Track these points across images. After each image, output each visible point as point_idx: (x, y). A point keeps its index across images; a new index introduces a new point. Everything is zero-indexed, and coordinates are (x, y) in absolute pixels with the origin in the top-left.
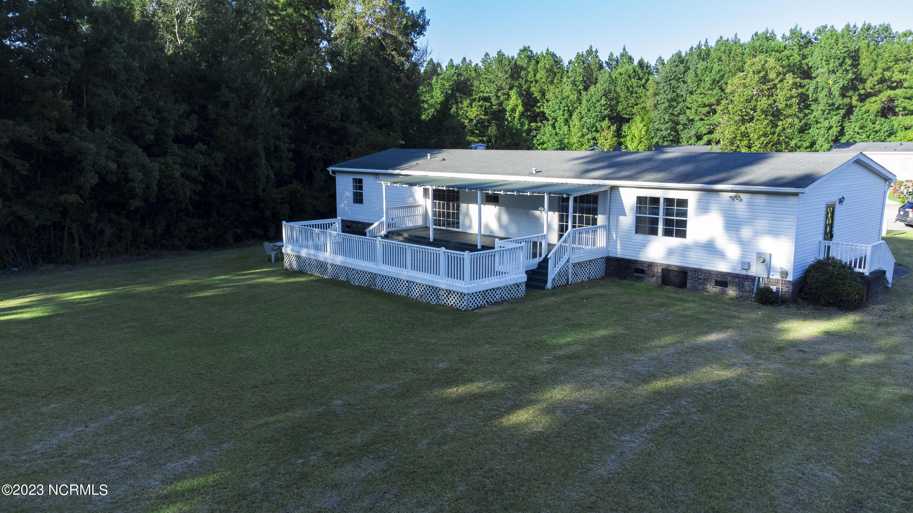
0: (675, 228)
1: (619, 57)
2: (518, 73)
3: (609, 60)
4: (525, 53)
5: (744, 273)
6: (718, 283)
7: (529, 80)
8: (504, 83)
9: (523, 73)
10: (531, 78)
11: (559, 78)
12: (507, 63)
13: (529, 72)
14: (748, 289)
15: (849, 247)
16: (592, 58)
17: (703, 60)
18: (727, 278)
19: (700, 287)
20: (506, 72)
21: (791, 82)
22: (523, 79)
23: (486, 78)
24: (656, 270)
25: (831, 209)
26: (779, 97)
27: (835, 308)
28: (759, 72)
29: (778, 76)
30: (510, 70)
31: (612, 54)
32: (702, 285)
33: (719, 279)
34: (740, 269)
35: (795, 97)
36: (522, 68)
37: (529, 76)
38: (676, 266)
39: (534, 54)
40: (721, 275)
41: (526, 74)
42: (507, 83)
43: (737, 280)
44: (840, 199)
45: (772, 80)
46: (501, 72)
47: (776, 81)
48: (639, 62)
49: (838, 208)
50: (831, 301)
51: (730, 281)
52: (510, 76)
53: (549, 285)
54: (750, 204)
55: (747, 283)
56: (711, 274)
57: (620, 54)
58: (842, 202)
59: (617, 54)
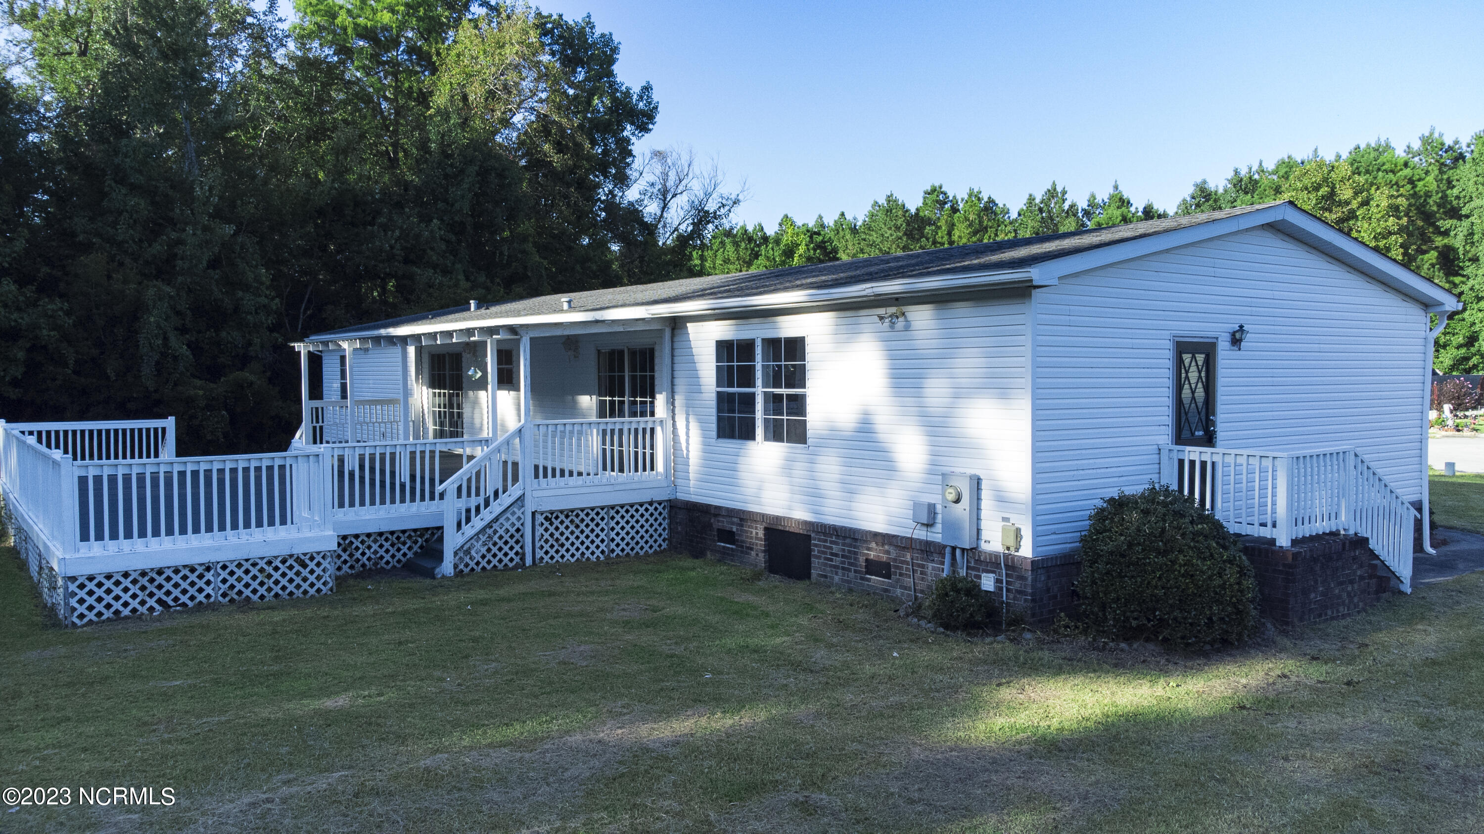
0: (785, 417)
1: (1106, 200)
2: (921, 229)
3: (1089, 206)
4: (934, 196)
5: (921, 534)
6: (872, 566)
7: (940, 240)
8: (894, 246)
9: (928, 230)
10: (942, 237)
11: (993, 235)
12: (900, 213)
13: (939, 228)
14: (933, 581)
15: (1255, 462)
16: (1056, 203)
17: (1246, 193)
18: (888, 553)
19: (836, 579)
20: (898, 228)
21: (1384, 204)
22: (928, 239)
23: (864, 240)
24: (754, 531)
25: (1200, 358)
26: (1362, 234)
27: (1151, 646)
28: (1317, 188)
29: (1356, 194)
30: (904, 225)
31: (1093, 197)
32: (840, 572)
33: (873, 554)
34: (912, 523)
35: (1394, 234)
36: (929, 222)
37: (940, 234)
38: (789, 520)
39: (951, 198)
40: (876, 543)
41: (933, 231)
42: (898, 246)
43: (909, 557)
44: (1233, 334)
45: (1347, 203)
46: (890, 228)
47: (1354, 204)
48: (1145, 208)
49: (1224, 354)
50: (1134, 623)
51: (895, 561)
52: (905, 234)
53: (447, 567)
55: (930, 565)
56: (856, 540)
57: (1108, 196)
58: (1240, 340)
59: (1103, 195)
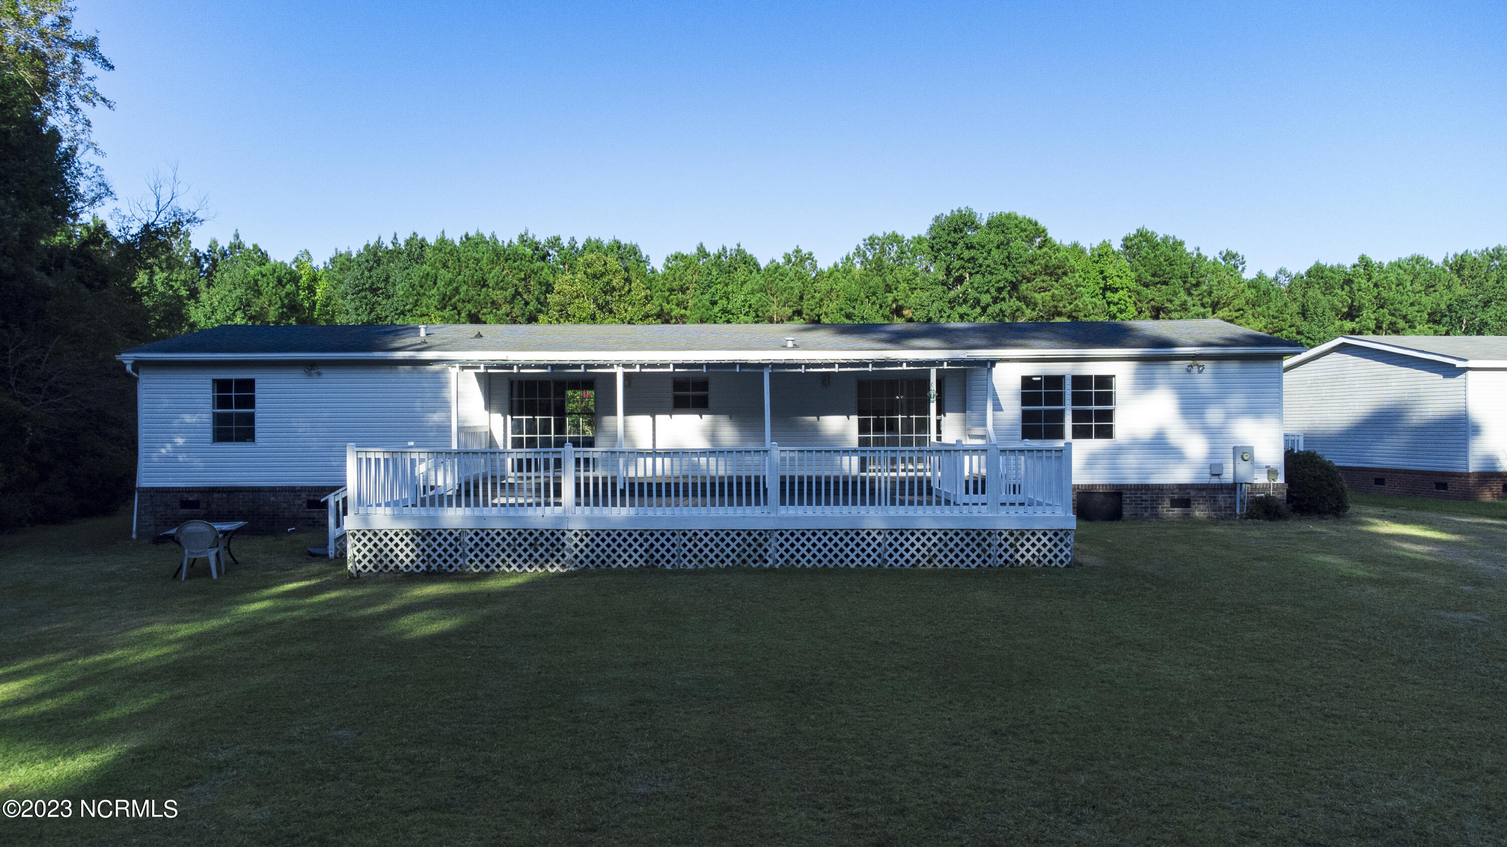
0: (1093, 424)
1: (227, 248)
5: (1215, 481)
6: (1175, 503)
14: (1222, 504)
18: (1189, 493)
19: (1146, 514)
32: (1149, 510)
33: (1176, 496)
34: (1209, 476)
38: (1103, 485)
40: (1180, 490)
43: (1204, 494)
51: (1194, 497)
54: (1216, 375)
55: (1220, 496)
56: (1162, 490)
57: (228, 244)
